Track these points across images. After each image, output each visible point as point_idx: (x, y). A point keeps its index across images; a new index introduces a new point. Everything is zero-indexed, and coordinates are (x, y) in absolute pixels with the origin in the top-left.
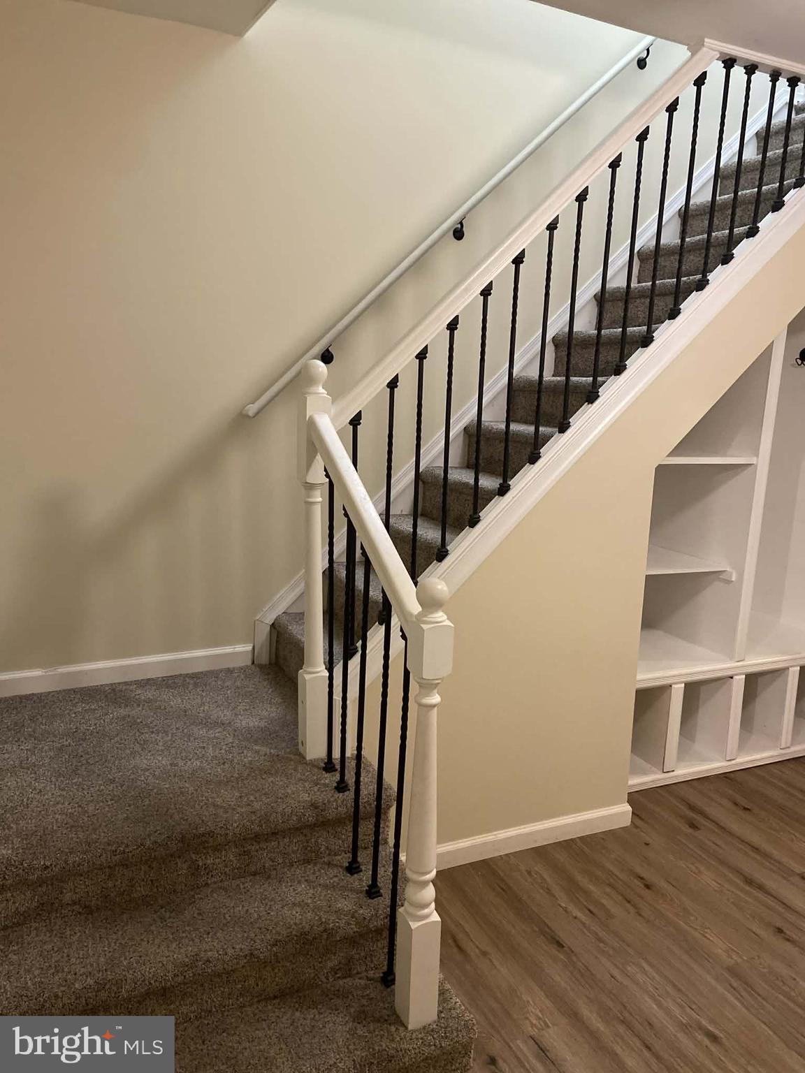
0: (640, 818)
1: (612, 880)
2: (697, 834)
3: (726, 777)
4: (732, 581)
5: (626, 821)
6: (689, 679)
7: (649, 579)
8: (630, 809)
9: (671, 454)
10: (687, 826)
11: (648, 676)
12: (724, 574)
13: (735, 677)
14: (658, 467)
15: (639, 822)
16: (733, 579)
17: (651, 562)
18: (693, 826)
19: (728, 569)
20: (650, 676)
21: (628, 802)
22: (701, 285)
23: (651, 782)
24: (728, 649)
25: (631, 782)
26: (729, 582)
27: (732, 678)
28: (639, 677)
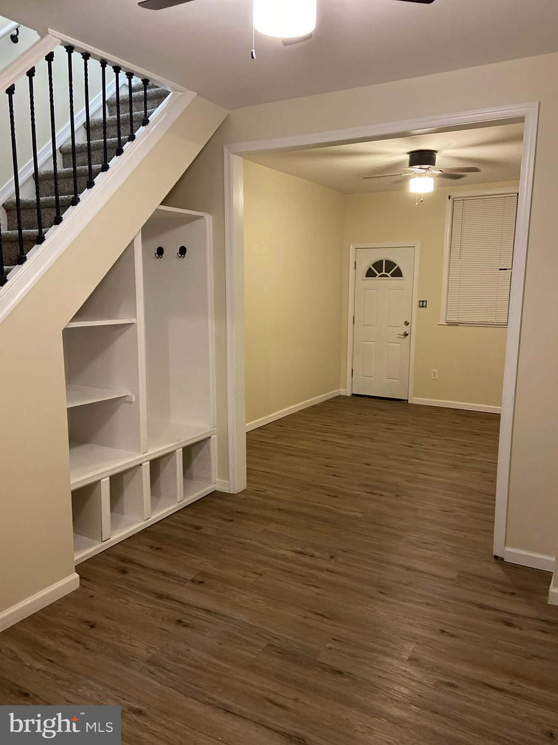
0: (88, 580)
1: (66, 632)
2: (127, 577)
3: (146, 532)
4: (133, 402)
5: (77, 586)
6: (111, 473)
7: (71, 411)
8: (78, 576)
9: (72, 320)
10: (120, 574)
11: (79, 479)
12: (127, 398)
13: (143, 464)
14: (64, 330)
15: (85, 583)
16: (133, 400)
17: (69, 399)
18: (124, 571)
19: (129, 394)
20: (84, 478)
21: (76, 572)
22: (75, 202)
23: (95, 551)
24: (137, 447)
25: (76, 558)
26: (131, 402)
27: (141, 465)
28: (72, 482)
